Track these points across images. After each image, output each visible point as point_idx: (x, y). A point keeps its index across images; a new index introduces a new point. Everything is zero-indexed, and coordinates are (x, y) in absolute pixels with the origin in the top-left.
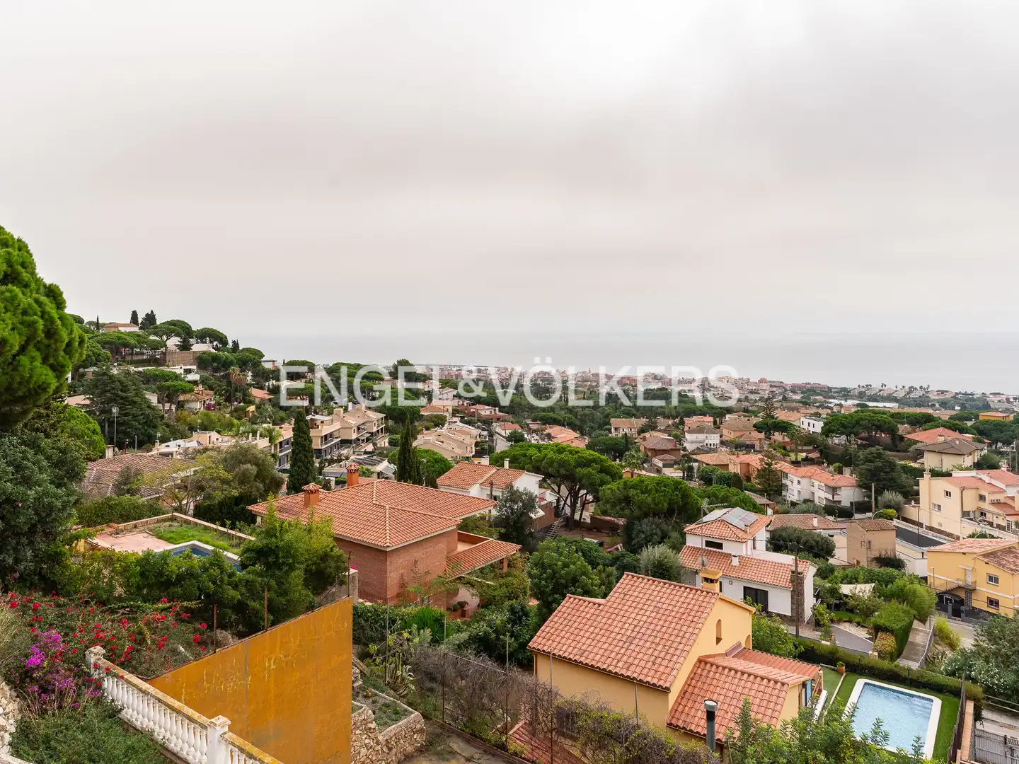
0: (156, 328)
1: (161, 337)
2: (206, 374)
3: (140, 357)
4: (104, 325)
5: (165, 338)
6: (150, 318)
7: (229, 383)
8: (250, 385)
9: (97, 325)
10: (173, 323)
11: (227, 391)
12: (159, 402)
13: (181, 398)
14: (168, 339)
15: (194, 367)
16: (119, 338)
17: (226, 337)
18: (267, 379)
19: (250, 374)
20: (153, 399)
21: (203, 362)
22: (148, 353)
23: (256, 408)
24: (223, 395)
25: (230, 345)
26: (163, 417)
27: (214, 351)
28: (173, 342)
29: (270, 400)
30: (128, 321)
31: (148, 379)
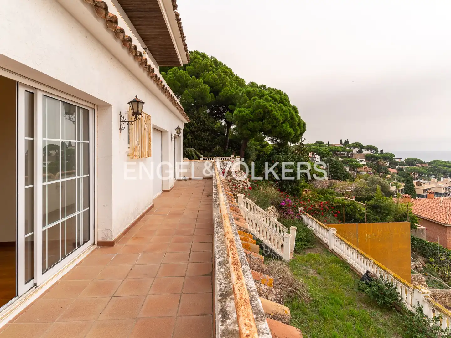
0: (349, 145)
1: (351, 148)
2: (369, 162)
3: (343, 156)
4: (330, 145)
5: (352, 149)
6: (347, 142)
7: (379, 166)
8: (388, 167)
9: (328, 145)
10: (355, 143)
11: (377, 168)
12: (350, 171)
13: (358, 170)
14: (353, 149)
15: (364, 159)
16: (336, 149)
17: (377, 149)
18: (397, 165)
19: (388, 163)
20: (348, 169)
21: (367, 157)
22: (346, 154)
23: (391, 176)
24: (376, 170)
25: (379, 152)
26: (351, 176)
27: (372, 153)
28: (355, 150)
29: (398, 173)
30: (339, 143)
31: (345, 163)
